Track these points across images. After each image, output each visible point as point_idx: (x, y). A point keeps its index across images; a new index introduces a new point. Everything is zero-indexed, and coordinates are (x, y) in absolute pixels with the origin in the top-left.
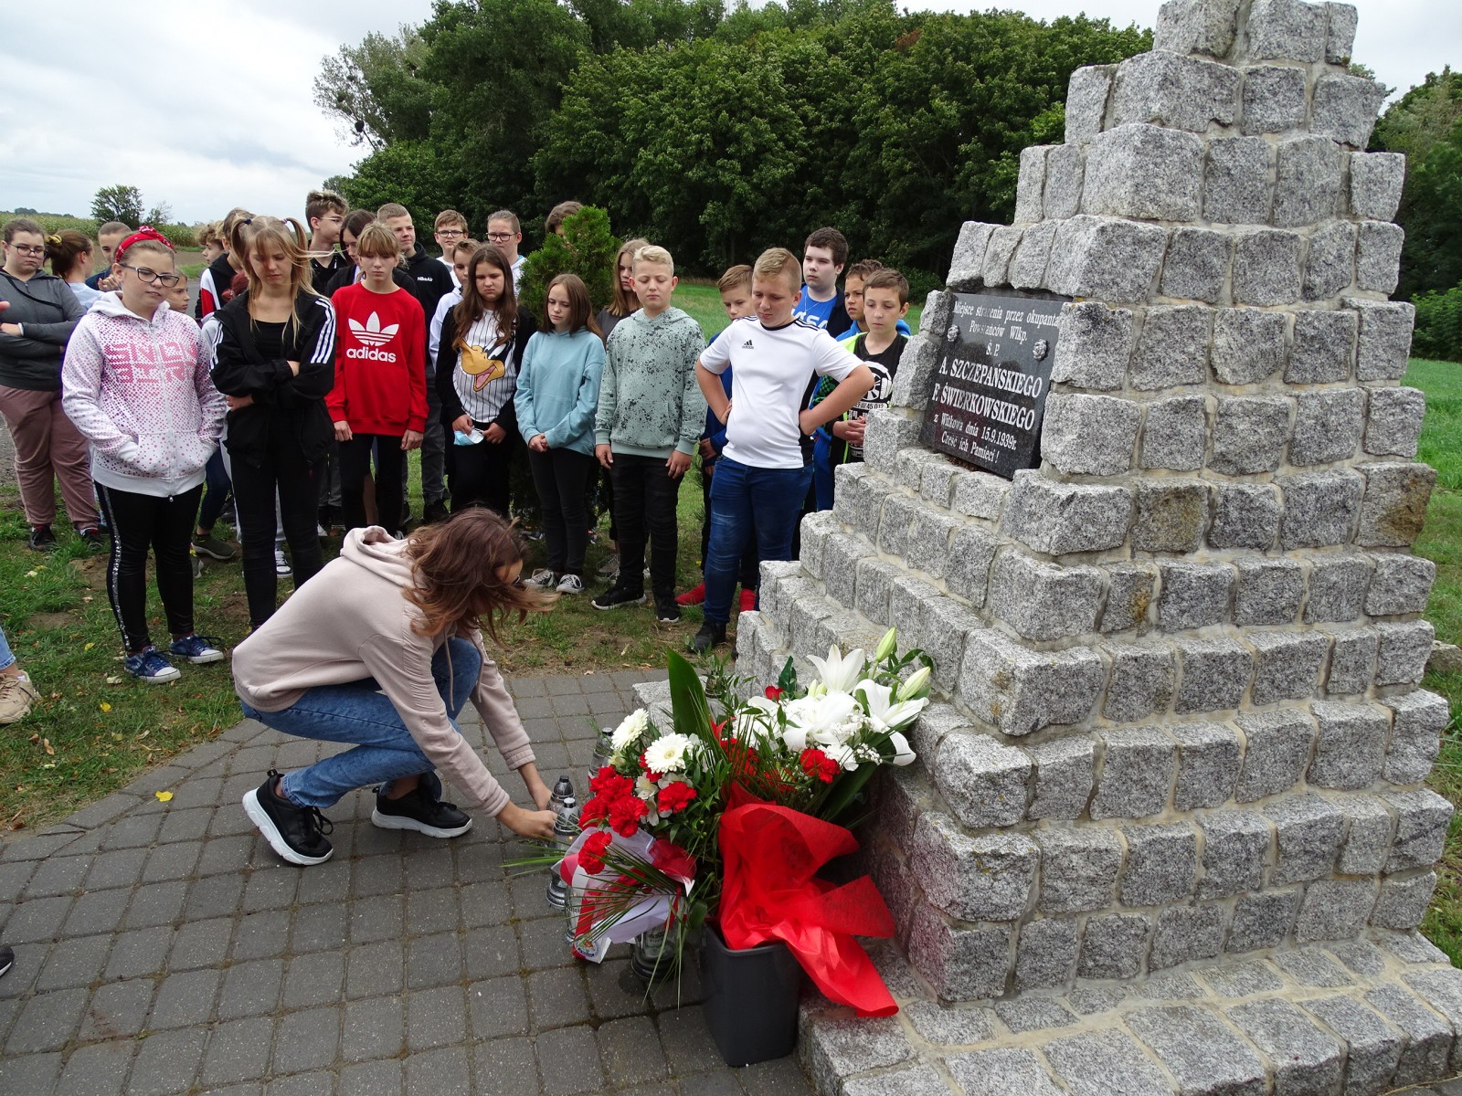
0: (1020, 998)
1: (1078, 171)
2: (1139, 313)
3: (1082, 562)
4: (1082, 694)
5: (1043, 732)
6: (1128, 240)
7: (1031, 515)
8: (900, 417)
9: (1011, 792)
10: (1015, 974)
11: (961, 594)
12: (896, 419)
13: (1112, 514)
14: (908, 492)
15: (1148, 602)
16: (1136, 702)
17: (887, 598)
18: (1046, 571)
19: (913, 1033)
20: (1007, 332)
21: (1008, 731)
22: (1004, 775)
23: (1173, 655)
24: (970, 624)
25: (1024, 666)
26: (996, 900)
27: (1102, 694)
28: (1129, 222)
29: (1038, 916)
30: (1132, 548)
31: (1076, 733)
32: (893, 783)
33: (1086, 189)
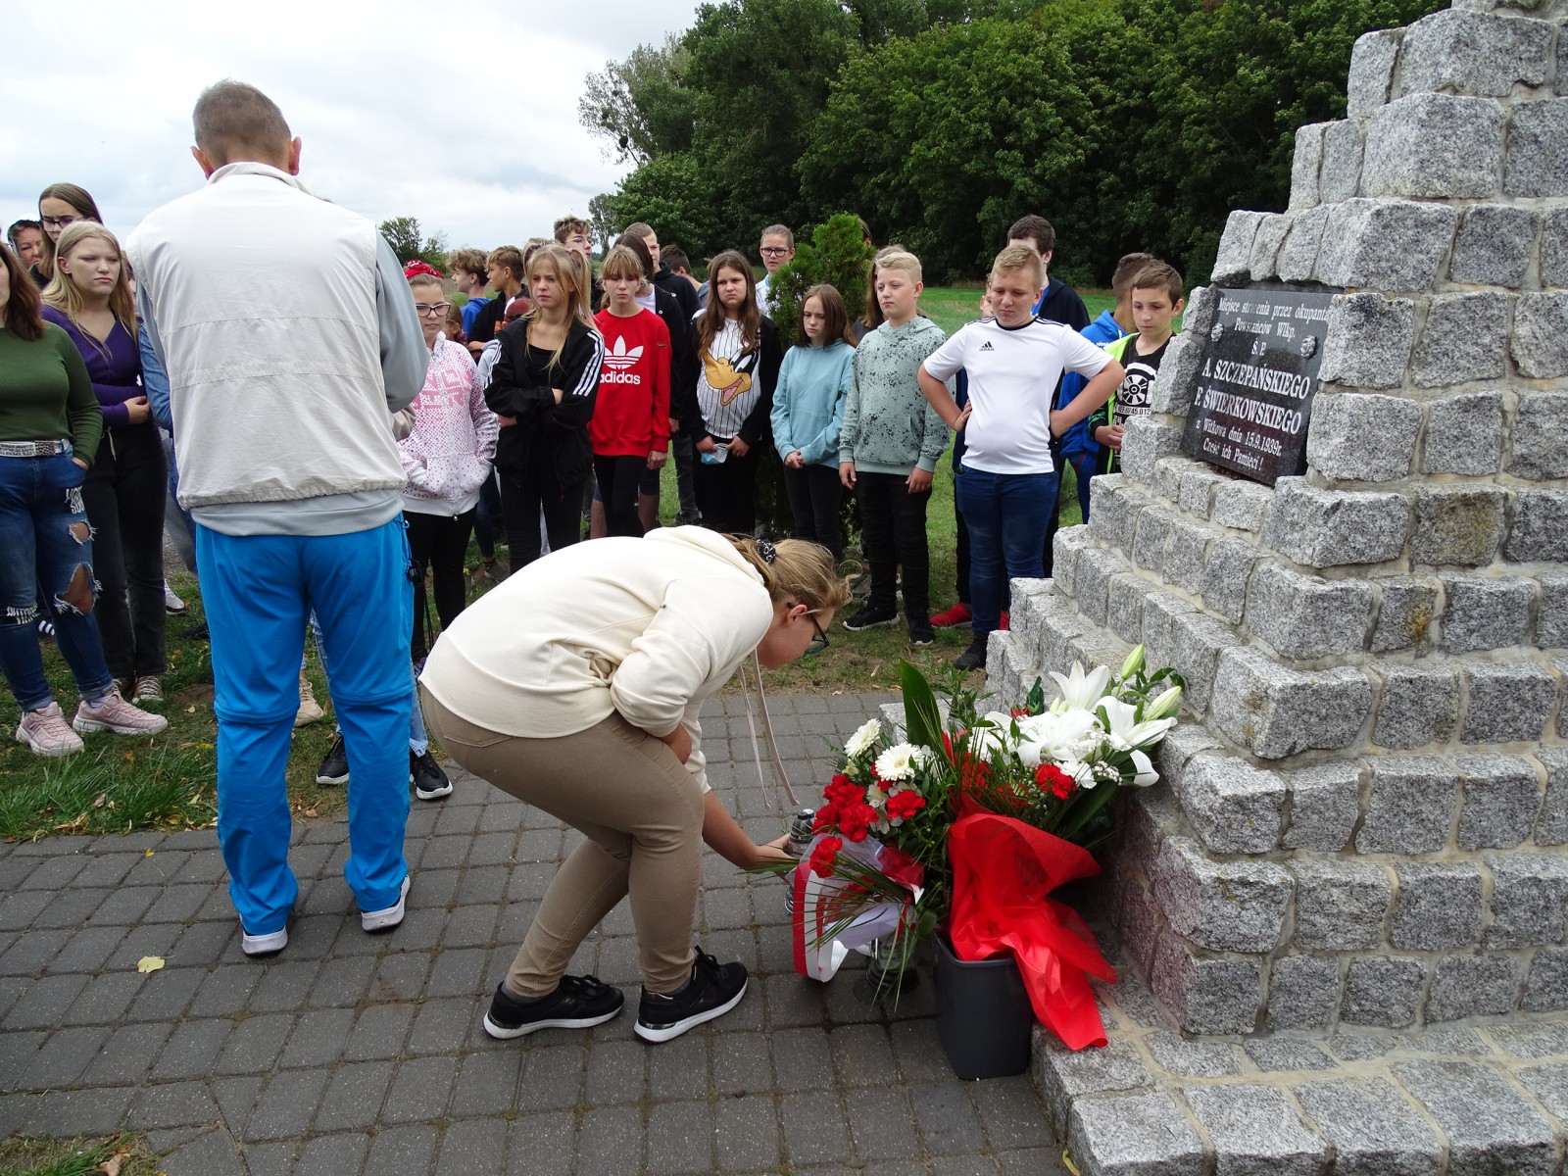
0: (1272, 1037)
1: (1358, 149)
2: (1422, 302)
3: (1350, 575)
4: (1347, 718)
5: (1302, 756)
6: (1410, 222)
7: (1293, 524)
8: (1162, 423)
9: (1262, 818)
10: (1266, 1011)
11: (1218, 611)
12: (1155, 426)
13: (1386, 523)
14: (1167, 504)
15: (1429, 620)
16: (1412, 729)
17: (1139, 615)
18: (1307, 584)
19: (1151, 1061)
20: (1274, 330)
21: (1260, 754)
22: (1253, 799)
23: (1457, 679)
24: (1225, 642)
25: (1279, 685)
26: (1244, 930)
27: (1371, 718)
28: (1410, 203)
29: (1293, 952)
30: (1411, 561)
31: (1340, 759)
32: (1138, 805)
33: (1366, 168)
